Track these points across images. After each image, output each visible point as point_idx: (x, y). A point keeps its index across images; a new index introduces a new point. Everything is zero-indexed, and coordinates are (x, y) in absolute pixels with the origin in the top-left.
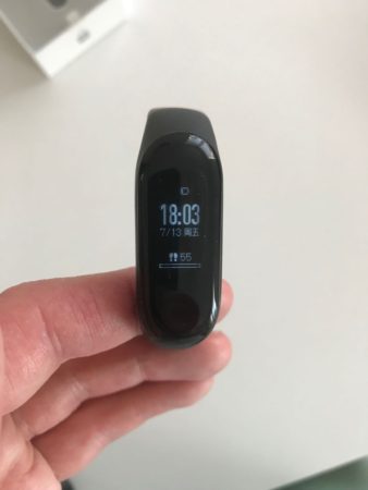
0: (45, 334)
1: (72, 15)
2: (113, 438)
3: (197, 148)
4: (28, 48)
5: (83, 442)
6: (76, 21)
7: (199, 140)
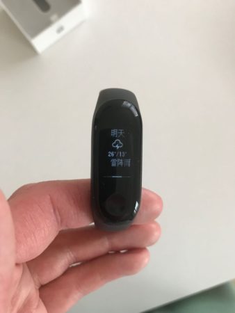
0: (52, 211)
1: (54, 17)
2: (85, 294)
3: (128, 109)
4: (28, 36)
5: (67, 296)
6: (56, 20)
7: (129, 105)
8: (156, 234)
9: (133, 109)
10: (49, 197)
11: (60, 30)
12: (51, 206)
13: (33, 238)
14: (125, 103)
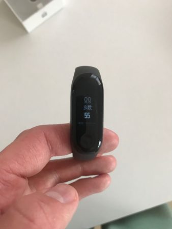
1: (39, 5)
7: (95, 77)
8: (113, 164)
9: (97, 79)
10: (43, 134)
11: (44, 15)
12: (45, 139)
13: (35, 159)
14: (92, 76)
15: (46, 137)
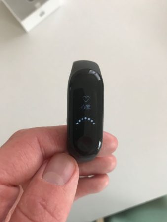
1: (37, 5)
3: (94, 75)
4: (18, 19)
6: (39, 7)
7: (94, 72)
9: (97, 75)
11: (42, 14)
14: (91, 71)
15: (39, 142)
